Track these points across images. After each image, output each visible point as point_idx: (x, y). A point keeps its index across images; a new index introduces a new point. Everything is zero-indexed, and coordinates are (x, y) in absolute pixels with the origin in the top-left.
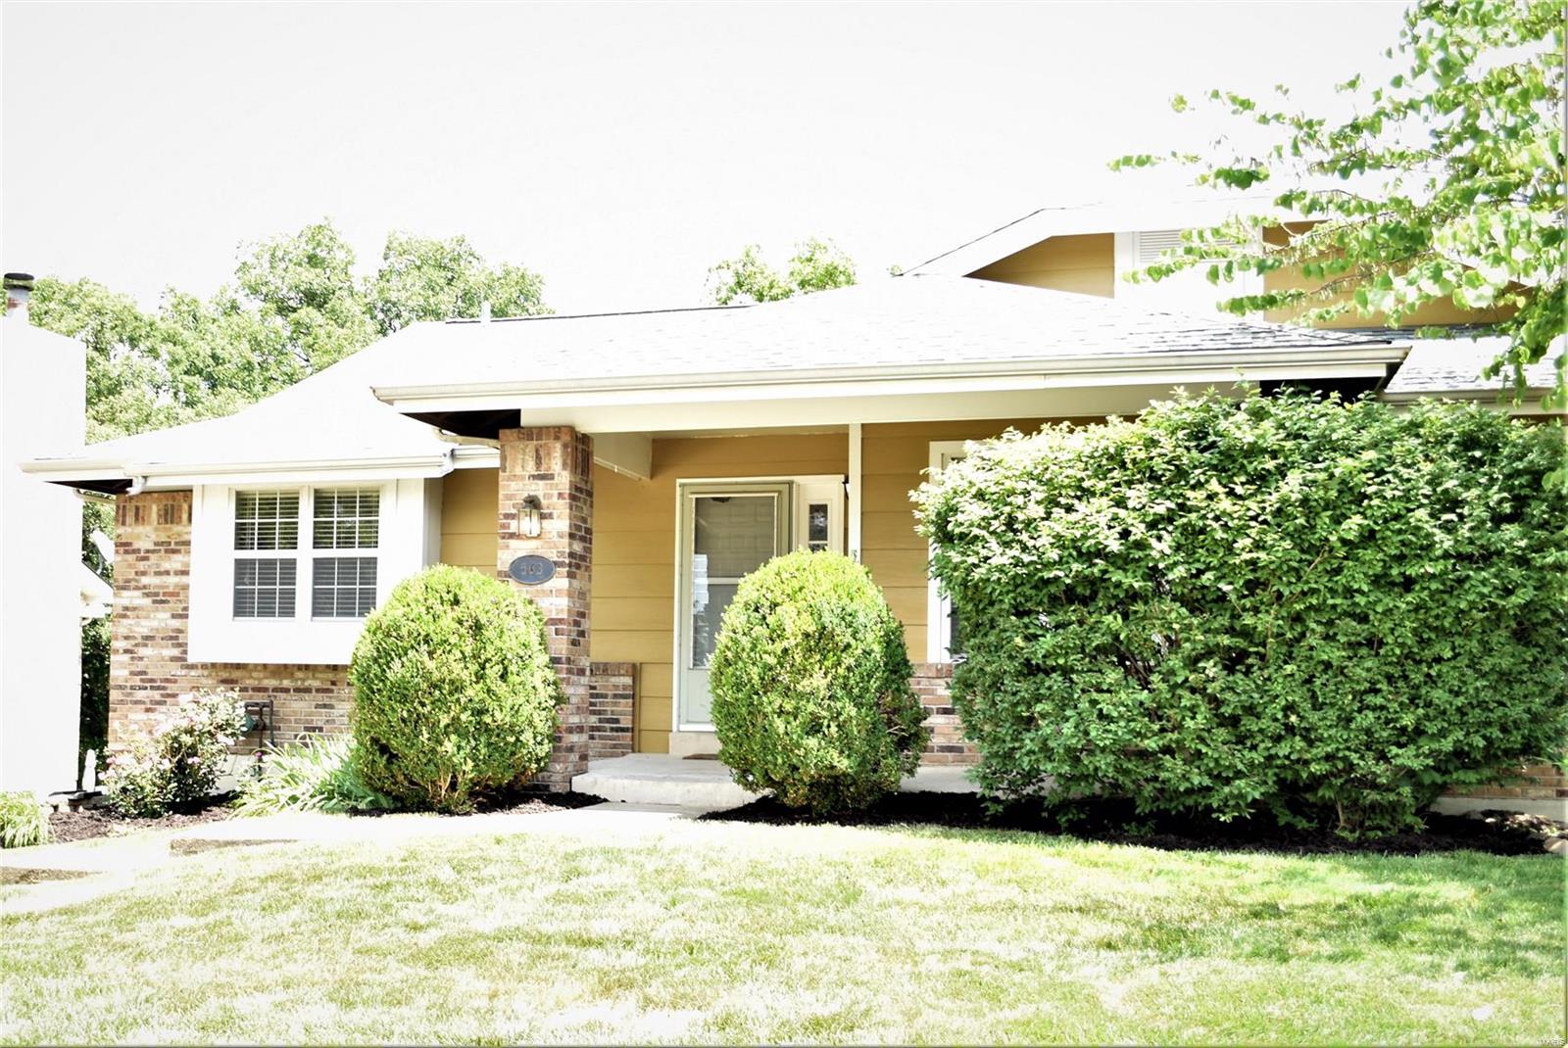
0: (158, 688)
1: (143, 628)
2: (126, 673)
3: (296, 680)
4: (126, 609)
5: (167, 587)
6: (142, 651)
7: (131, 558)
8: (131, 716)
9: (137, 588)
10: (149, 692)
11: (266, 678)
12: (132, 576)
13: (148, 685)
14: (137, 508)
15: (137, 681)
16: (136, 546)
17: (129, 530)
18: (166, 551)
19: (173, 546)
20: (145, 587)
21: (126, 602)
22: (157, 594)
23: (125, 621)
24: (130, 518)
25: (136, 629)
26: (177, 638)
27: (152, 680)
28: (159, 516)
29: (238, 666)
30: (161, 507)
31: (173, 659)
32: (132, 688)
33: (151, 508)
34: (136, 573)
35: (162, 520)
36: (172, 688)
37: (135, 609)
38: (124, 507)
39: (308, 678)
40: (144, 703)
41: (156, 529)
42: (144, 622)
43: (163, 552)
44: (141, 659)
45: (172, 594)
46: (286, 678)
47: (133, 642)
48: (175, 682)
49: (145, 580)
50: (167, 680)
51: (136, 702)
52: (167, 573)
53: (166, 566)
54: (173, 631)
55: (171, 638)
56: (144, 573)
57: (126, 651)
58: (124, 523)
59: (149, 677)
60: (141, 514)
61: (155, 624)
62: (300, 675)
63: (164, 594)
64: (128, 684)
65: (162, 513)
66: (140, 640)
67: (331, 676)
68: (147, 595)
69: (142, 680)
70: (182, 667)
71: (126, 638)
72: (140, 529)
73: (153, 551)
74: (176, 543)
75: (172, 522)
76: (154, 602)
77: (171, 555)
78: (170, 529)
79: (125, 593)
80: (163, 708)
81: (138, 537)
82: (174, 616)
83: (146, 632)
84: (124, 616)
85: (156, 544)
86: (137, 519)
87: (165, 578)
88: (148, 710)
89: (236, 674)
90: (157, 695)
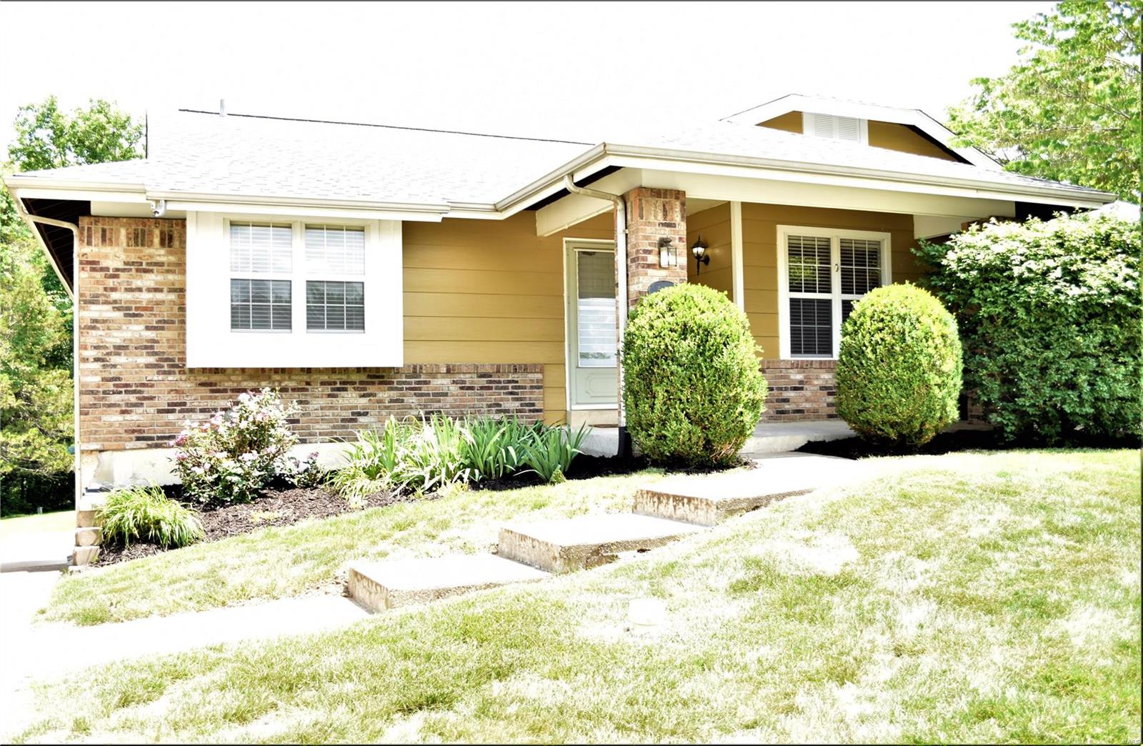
0: (134, 392)
1: (116, 338)
2: (98, 379)
3: (274, 382)
4: (96, 321)
5: (140, 302)
6: (114, 359)
7: (99, 275)
8: (104, 418)
9: (106, 303)
10: (123, 396)
11: (245, 380)
12: (101, 291)
13: (123, 389)
14: (104, 231)
15: (110, 386)
16: (104, 264)
17: (95, 250)
18: (137, 270)
19: (144, 266)
20: (115, 302)
21: (95, 315)
22: (129, 309)
23: (94, 332)
24: (96, 238)
25: (107, 340)
26: (152, 347)
27: (127, 385)
28: (129, 239)
29: (217, 371)
30: (131, 230)
31: (148, 366)
32: (104, 392)
33: (119, 231)
34: (105, 289)
35: (132, 242)
36: (148, 392)
37: (104, 321)
38: (89, 229)
39: (284, 380)
40: (119, 405)
41: (125, 251)
42: (115, 333)
43: (134, 271)
44: (114, 366)
45: (145, 309)
46: (264, 381)
47: (105, 351)
48: (152, 386)
49: (114, 296)
50: (143, 385)
51: (110, 406)
52: (140, 290)
53: (137, 283)
54: (148, 341)
55: (146, 347)
56: (114, 289)
57: (97, 360)
58: (89, 243)
59: (123, 382)
60: (108, 235)
61: (128, 335)
62: (277, 377)
63: (137, 308)
64: (101, 390)
65: (132, 236)
66: (112, 349)
67: (305, 378)
68: (119, 309)
69: (115, 385)
70: (158, 373)
71: (96, 348)
72: (107, 250)
73: (124, 270)
74: (148, 264)
75: (143, 245)
76: (126, 315)
77: (143, 274)
78: (141, 251)
79: (93, 307)
80: (140, 410)
81: (106, 257)
82: (147, 328)
83: (118, 342)
84: (94, 328)
85: (126, 263)
86: (104, 240)
87: (137, 294)
88: (123, 412)
89: (214, 378)
90: (133, 398)
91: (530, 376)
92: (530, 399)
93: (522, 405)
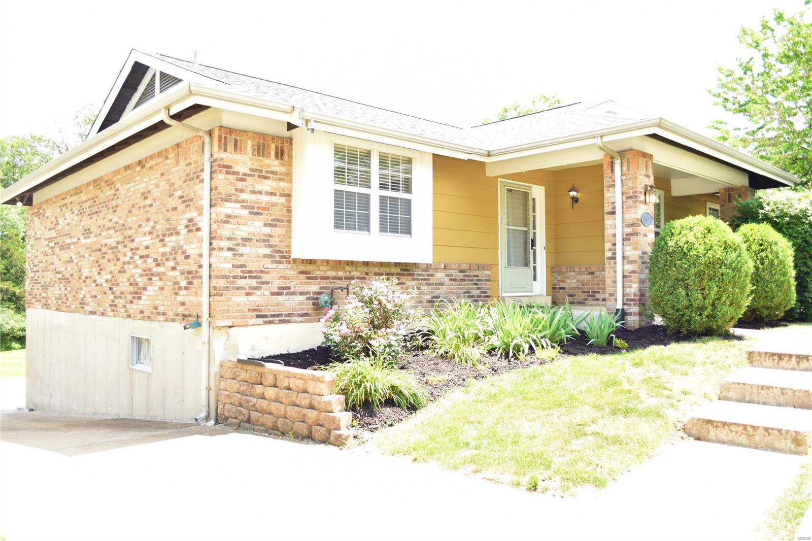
0: (255, 277)
1: (243, 232)
2: (230, 266)
3: (346, 272)
4: (229, 216)
5: (260, 203)
6: (242, 250)
7: (231, 177)
8: (235, 299)
9: (237, 201)
10: (248, 281)
11: (328, 270)
12: (233, 191)
13: (247, 275)
14: (236, 141)
15: (238, 272)
16: (236, 168)
17: (230, 156)
18: (259, 176)
19: (264, 174)
20: (243, 201)
21: (229, 211)
22: (253, 208)
23: (227, 226)
24: (230, 147)
25: (237, 233)
26: (268, 241)
27: (250, 272)
28: (254, 150)
29: (311, 262)
30: (255, 143)
31: (265, 256)
32: (234, 277)
33: (247, 142)
34: (236, 190)
35: (256, 153)
36: (265, 278)
37: (235, 217)
38: (225, 138)
39: (353, 271)
40: (244, 288)
41: (251, 159)
42: (243, 228)
43: (256, 177)
44: (242, 255)
45: (264, 209)
46: (340, 271)
47: (235, 243)
48: (268, 273)
49: (243, 196)
50: (262, 272)
51: (238, 288)
52: (260, 193)
53: (259, 187)
54: (265, 235)
55: (264, 241)
56: (242, 191)
57: (229, 249)
58: (225, 150)
59: (248, 269)
60: (239, 146)
61: (252, 229)
62: (348, 268)
63: (258, 208)
64: (231, 275)
65: (256, 147)
66: (240, 241)
67: (365, 269)
68: (245, 207)
69: (242, 271)
70: (272, 262)
71: (229, 239)
72: (238, 157)
73: (250, 175)
74: (266, 172)
75: (263, 156)
76: (251, 213)
77: (263, 180)
78: (262, 161)
79: (228, 204)
80: (259, 292)
81: (237, 163)
82: (265, 225)
83: (245, 235)
84: (227, 222)
85: (251, 170)
86: (236, 148)
87: (258, 196)
88: (248, 294)
89: (310, 268)
90: (254, 282)
91: (485, 272)
92: (485, 288)
93: (480, 293)
